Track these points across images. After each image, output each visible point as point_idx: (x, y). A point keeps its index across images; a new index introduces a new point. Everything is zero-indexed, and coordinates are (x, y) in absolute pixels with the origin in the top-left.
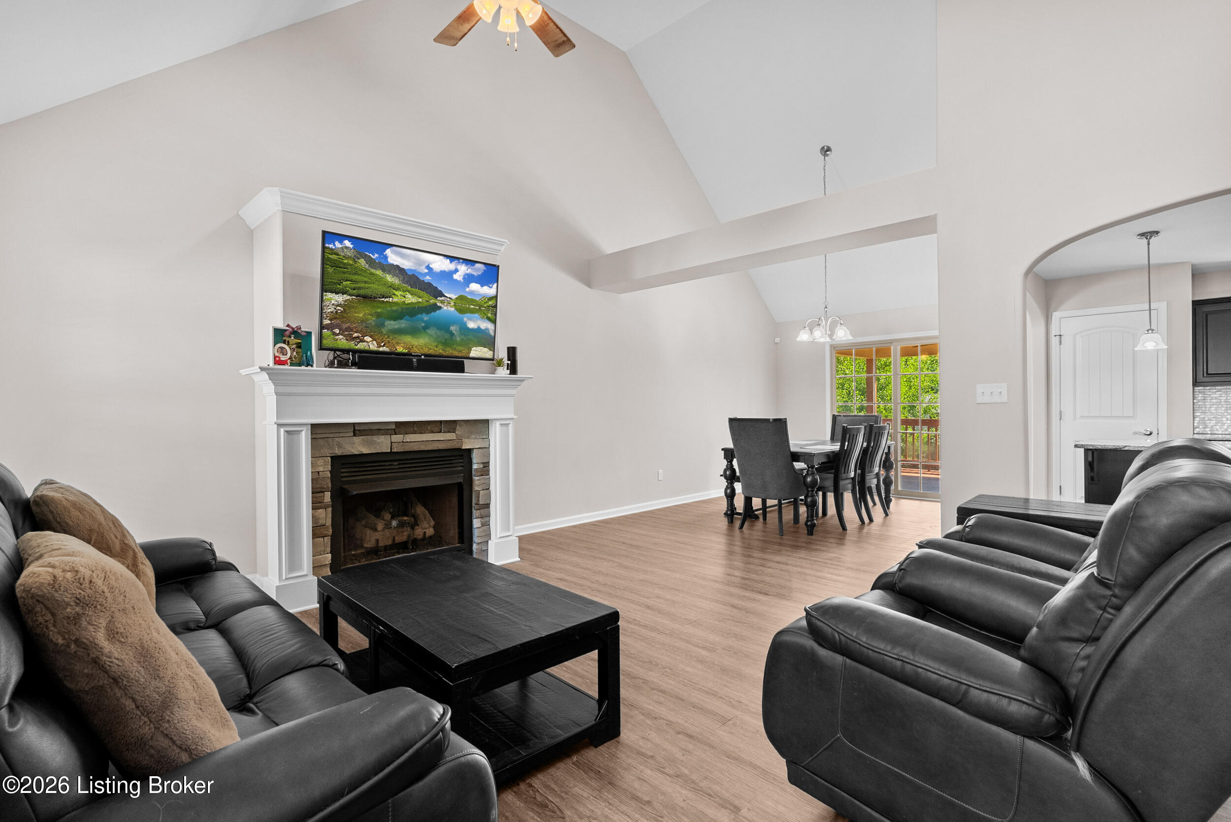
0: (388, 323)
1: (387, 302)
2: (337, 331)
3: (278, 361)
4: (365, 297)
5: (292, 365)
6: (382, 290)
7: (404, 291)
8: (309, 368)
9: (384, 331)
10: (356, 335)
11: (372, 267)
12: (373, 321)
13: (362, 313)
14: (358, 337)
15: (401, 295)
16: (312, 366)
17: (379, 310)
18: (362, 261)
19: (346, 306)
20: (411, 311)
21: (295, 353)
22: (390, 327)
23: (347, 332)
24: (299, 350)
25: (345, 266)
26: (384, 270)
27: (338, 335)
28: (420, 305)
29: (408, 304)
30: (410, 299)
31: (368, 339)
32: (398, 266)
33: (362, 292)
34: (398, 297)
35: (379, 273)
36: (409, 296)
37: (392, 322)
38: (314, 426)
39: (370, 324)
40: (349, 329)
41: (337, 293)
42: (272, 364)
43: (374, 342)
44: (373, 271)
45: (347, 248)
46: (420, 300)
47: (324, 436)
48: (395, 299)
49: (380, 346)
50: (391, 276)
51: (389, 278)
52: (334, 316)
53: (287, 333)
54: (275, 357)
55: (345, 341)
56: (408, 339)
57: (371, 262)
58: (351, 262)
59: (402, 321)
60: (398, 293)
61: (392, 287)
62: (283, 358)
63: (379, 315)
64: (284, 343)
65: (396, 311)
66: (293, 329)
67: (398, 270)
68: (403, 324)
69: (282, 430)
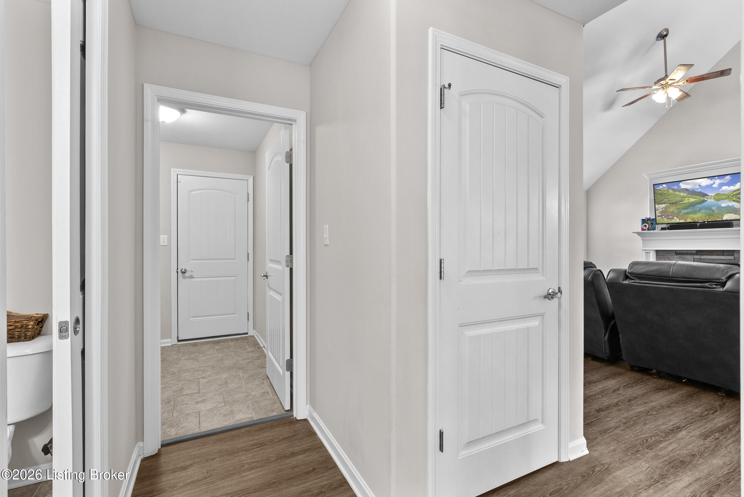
0: (682, 211)
1: (682, 203)
2: (664, 217)
3: (643, 229)
4: (673, 203)
5: (648, 230)
6: (678, 199)
7: (689, 198)
8: (655, 231)
9: (681, 214)
10: (670, 217)
11: (674, 192)
12: (677, 211)
13: (672, 209)
14: (671, 218)
15: (687, 199)
16: (655, 230)
17: (679, 207)
18: (671, 191)
19: (666, 208)
20: (693, 205)
21: (650, 226)
22: (684, 212)
23: (667, 217)
24: (652, 225)
25: (664, 194)
26: (679, 192)
27: (664, 218)
28: (697, 202)
29: (691, 202)
30: (692, 200)
31: (675, 218)
32: (685, 189)
33: (671, 202)
34: (686, 201)
35: (678, 193)
36: (691, 199)
37: (685, 210)
38: (657, 252)
39: (675, 212)
40: (667, 216)
41: (662, 204)
42: (640, 230)
43: (678, 219)
44: (675, 193)
45: (664, 187)
46: (697, 199)
47: (662, 254)
48: (685, 201)
49: (680, 220)
50: (682, 193)
51: (682, 194)
52: (662, 212)
53: (646, 220)
54: (642, 228)
55: (667, 220)
56: (692, 216)
57: (674, 190)
58: (666, 192)
59: (689, 209)
60: (686, 199)
61: (684, 197)
62: (645, 228)
63: (678, 209)
64: (646, 223)
65: (686, 206)
66: (648, 218)
67: (686, 190)
68: (689, 210)
69: (644, 252)
